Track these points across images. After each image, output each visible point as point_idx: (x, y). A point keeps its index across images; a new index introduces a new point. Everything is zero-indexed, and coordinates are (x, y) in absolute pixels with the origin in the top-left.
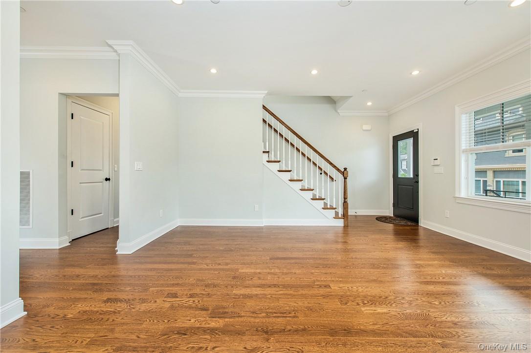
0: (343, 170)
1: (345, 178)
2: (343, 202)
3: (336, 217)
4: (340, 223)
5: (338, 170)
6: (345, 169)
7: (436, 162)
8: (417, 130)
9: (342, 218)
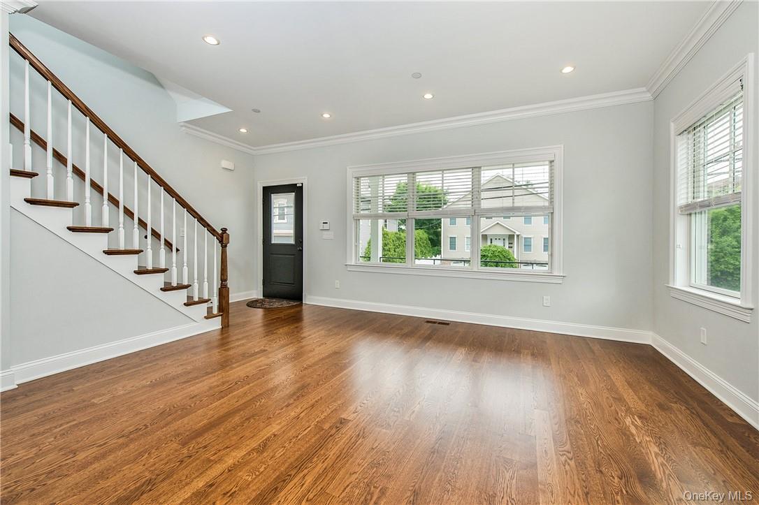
0: (220, 232)
1: (224, 246)
2: (220, 287)
3: (210, 316)
4: (216, 324)
5: (212, 231)
6: (224, 230)
7: (326, 226)
8: (301, 185)
9: (219, 316)
